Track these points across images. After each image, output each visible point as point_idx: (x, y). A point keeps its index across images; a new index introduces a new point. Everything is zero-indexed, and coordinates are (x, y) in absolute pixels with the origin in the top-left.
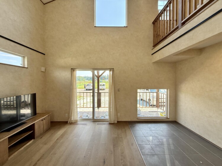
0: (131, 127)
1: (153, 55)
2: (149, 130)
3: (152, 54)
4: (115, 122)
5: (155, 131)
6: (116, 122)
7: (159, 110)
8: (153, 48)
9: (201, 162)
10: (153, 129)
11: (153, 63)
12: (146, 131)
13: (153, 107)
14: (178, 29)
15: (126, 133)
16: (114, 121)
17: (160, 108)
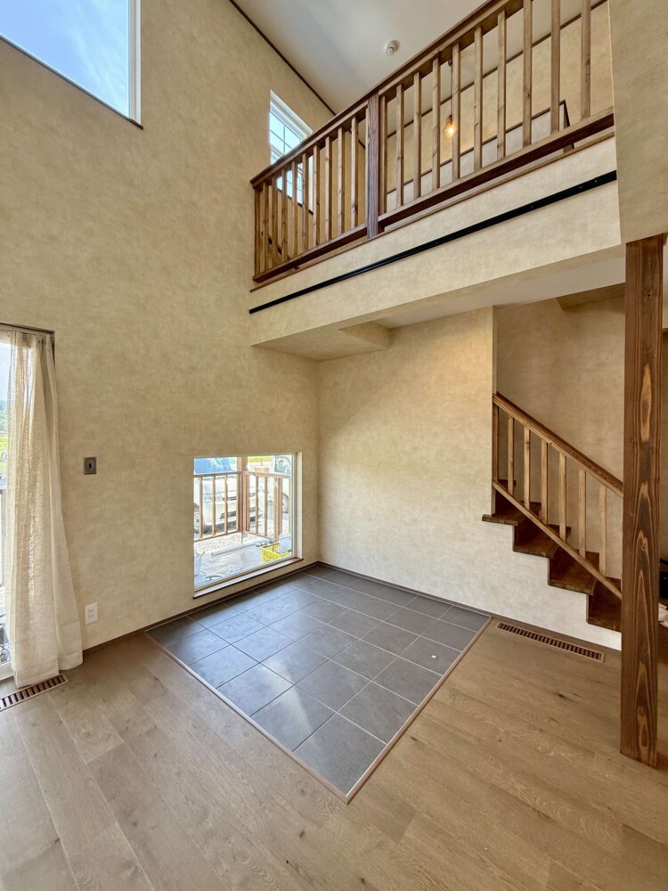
0: (176, 649)
1: (256, 314)
2: (261, 626)
3: (252, 311)
4: (67, 667)
5: (283, 622)
6: (75, 659)
7: (250, 539)
8: (253, 285)
9: (434, 657)
10: (271, 616)
11: (255, 346)
12: (252, 637)
13: (227, 534)
14: (364, 239)
15: (166, 691)
16: (60, 660)
17: (253, 529)
